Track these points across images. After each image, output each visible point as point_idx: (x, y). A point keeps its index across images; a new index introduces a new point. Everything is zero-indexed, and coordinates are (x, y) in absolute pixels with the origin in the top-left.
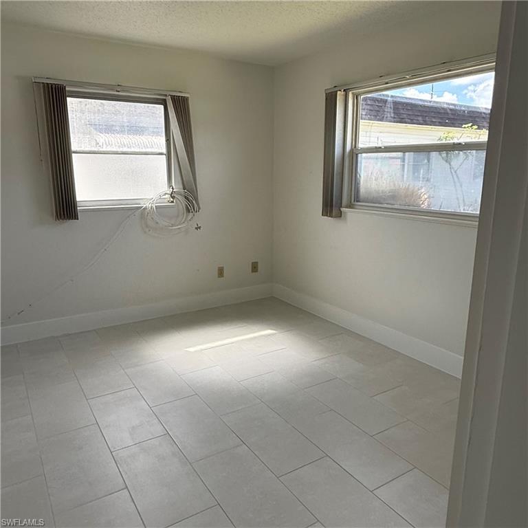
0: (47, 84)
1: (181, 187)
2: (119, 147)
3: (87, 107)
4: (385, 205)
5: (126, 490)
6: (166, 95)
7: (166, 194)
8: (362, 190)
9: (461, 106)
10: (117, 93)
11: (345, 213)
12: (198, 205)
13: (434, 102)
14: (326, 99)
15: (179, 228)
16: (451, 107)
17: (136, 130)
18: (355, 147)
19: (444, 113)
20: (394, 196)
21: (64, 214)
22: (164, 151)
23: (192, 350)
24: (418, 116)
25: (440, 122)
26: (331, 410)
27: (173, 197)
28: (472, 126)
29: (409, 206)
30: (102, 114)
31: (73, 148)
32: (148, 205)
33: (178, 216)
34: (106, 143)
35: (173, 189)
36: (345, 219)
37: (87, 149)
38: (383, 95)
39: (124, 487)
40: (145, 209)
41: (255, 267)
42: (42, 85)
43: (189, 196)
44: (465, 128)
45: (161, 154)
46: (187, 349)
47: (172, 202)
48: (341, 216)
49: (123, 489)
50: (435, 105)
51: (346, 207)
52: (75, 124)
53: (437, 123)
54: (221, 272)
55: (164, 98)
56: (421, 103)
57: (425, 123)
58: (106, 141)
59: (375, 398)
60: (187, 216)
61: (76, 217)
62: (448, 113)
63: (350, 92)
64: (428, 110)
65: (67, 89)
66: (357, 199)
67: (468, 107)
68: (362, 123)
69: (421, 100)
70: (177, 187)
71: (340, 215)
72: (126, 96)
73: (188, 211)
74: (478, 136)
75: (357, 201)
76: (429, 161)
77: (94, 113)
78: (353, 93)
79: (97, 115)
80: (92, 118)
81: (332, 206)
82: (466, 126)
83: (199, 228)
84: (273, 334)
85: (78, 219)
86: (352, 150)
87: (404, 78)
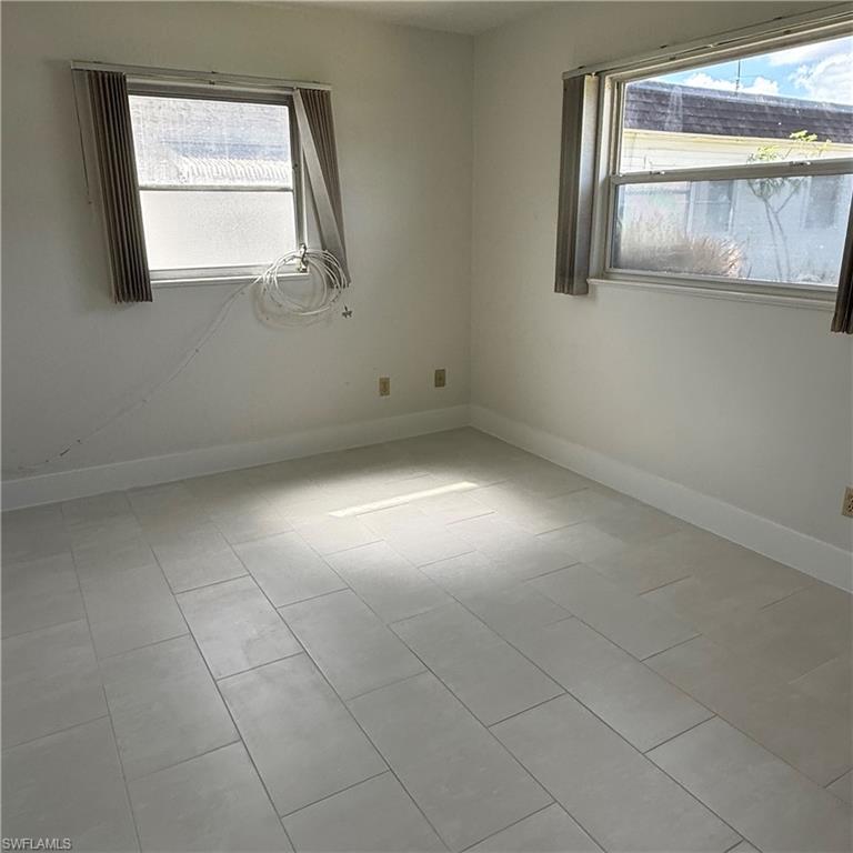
0: (95, 71)
1: (319, 245)
2: (215, 178)
3: (162, 110)
4: (665, 274)
5: (240, 743)
6: (292, 89)
7: (295, 257)
8: (624, 248)
9: (789, 101)
10: (212, 86)
11: (594, 286)
12: (347, 275)
13: (743, 94)
14: (565, 90)
15: (317, 314)
16: (772, 103)
17: (242, 150)
18: (614, 173)
19: (760, 114)
20: (679, 257)
21: (129, 292)
22: (290, 184)
23: (340, 514)
24: (714, 119)
25: (751, 130)
26: (573, 616)
27: (306, 263)
28: (807, 135)
29: (705, 273)
30: (187, 123)
31: (142, 180)
32: (265, 276)
33: (314, 294)
34: (193, 174)
35: (305, 248)
36: (594, 297)
37: (164, 183)
38: (655, 83)
39: (238, 738)
40: (261, 282)
41: (440, 379)
42: (86, 74)
43: (332, 260)
44: (794, 138)
45: (285, 190)
46: (333, 514)
47: (305, 271)
48: (587, 292)
49: (235, 742)
50: (744, 100)
51: (597, 277)
52: (143, 140)
53: (747, 132)
54: (385, 386)
55: (289, 93)
56: (719, 97)
57: (728, 132)
58: (193, 169)
59: (644, 596)
60: (329, 294)
61: (148, 298)
62: (765, 114)
63: (607, 77)
64: (731, 108)
65: (128, 80)
66: (616, 263)
67: (801, 102)
68: (626, 133)
69: (720, 92)
70: (312, 244)
71: (585, 291)
72: (224, 92)
73: (331, 285)
74: (818, 152)
75: (615, 267)
76: (730, 198)
77: (174, 122)
78: (611, 78)
79: (178, 125)
80: (171, 129)
81: (572, 275)
82: (797, 135)
83: (347, 314)
84: (471, 490)
85: (151, 300)
86: (608, 179)
87: (705, 49)
